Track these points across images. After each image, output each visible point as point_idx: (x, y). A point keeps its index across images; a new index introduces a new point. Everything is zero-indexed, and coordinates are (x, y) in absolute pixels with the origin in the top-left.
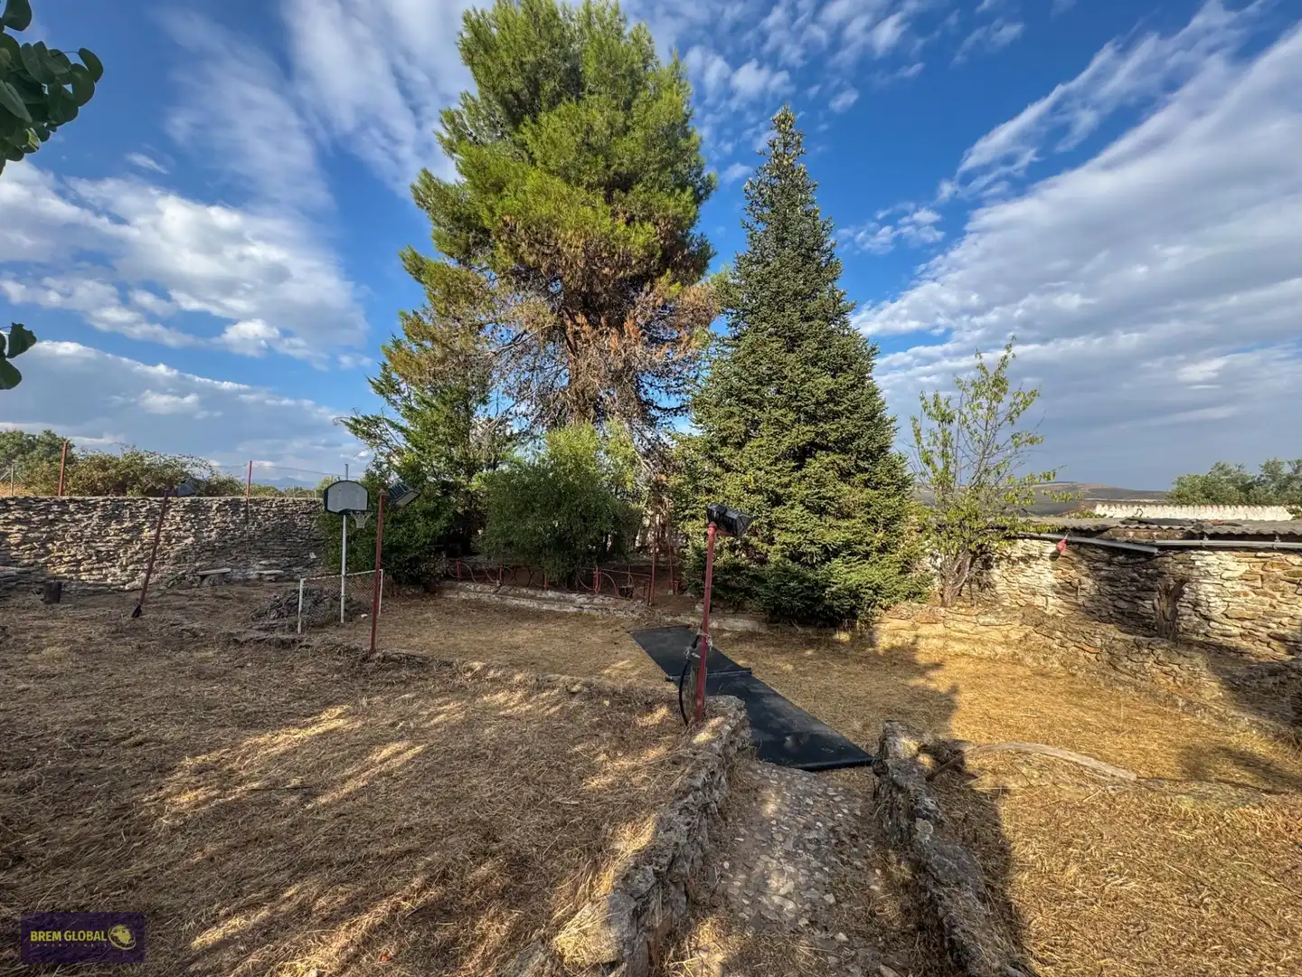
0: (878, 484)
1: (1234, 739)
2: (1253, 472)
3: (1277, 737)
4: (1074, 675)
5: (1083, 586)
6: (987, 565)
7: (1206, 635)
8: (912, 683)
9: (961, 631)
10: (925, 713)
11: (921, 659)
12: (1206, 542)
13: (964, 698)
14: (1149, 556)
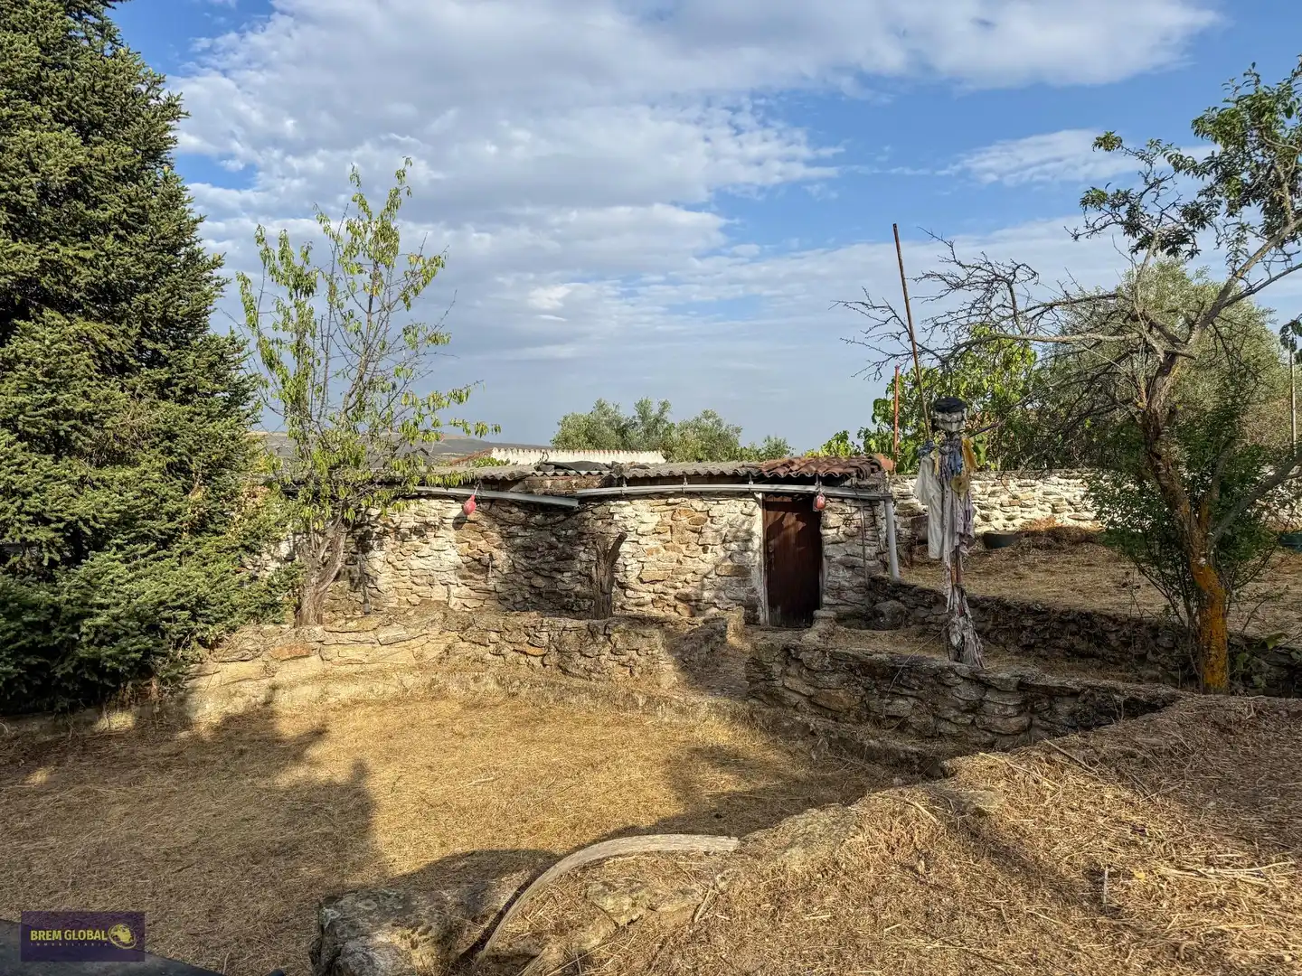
0: (188, 391)
1: (698, 734)
2: (628, 412)
3: (734, 717)
4: (514, 695)
5: (495, 563)
6: (363, 545)
7: (622, 607)
8: (284, 780)
9: (350, 663)
10: (326, 835)
11: (287, 728)
12: (626, 489)
13: (380, 781)
14: (568, 511)
